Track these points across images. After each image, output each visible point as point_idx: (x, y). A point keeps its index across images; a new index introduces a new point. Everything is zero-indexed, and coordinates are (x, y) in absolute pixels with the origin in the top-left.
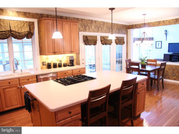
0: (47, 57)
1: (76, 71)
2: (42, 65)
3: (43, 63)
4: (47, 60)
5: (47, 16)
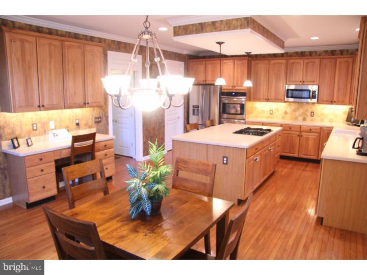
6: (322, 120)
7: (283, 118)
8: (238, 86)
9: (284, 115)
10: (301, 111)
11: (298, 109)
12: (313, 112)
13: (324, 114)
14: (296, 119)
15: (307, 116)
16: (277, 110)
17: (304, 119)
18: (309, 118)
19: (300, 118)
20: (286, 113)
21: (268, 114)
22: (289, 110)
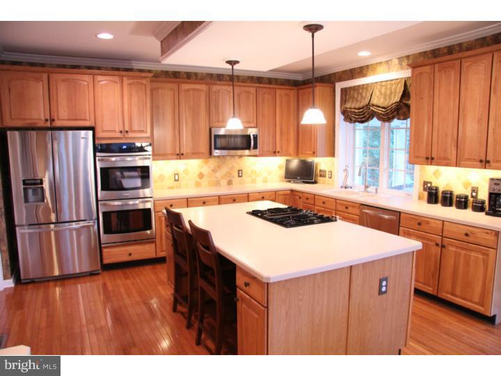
0: (437, 171)
1: (454, 228)
2: (422, 188)
3: (425, 183)
4: (437, 178)
5: (448, 52)
6: (254, 181)
7: (198, 185)
8: (132, 131)
9: (198, 180)
10: (224, 170)
11: (219, 167)
12: (242, 171)
13: (256, 172)
14: (217, 183)
15: (233, 177)
16: (186, 172)
17: (230, 183)
18: (236, 180)
19: (224, 182)
20: (201, 176)
21: (171, 182)
22: (206, 170)
